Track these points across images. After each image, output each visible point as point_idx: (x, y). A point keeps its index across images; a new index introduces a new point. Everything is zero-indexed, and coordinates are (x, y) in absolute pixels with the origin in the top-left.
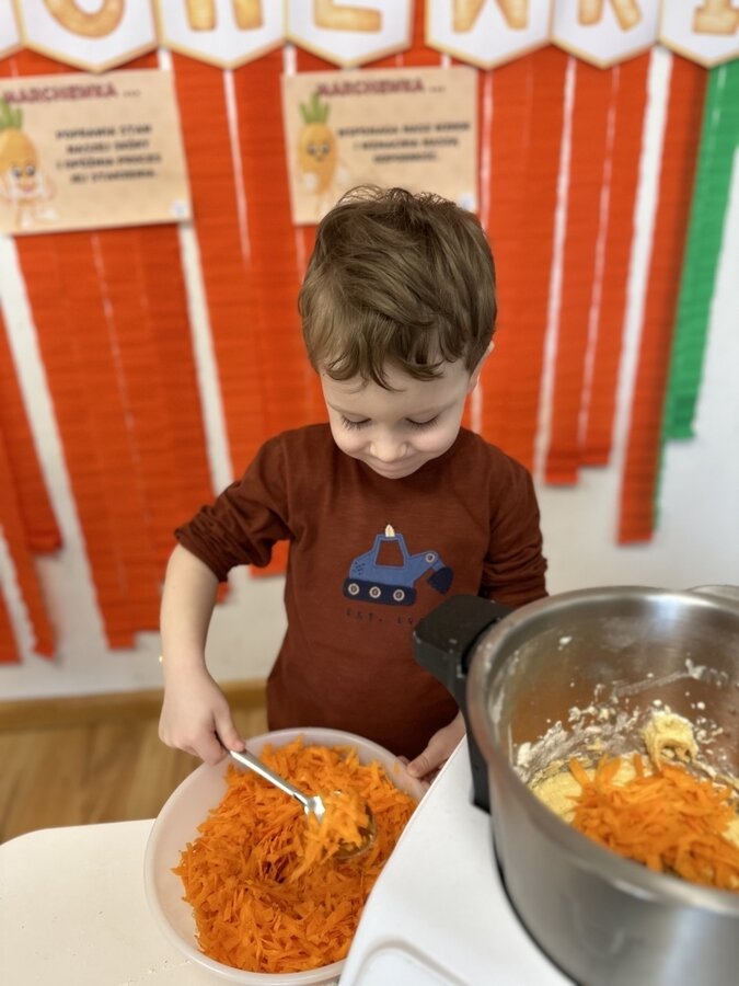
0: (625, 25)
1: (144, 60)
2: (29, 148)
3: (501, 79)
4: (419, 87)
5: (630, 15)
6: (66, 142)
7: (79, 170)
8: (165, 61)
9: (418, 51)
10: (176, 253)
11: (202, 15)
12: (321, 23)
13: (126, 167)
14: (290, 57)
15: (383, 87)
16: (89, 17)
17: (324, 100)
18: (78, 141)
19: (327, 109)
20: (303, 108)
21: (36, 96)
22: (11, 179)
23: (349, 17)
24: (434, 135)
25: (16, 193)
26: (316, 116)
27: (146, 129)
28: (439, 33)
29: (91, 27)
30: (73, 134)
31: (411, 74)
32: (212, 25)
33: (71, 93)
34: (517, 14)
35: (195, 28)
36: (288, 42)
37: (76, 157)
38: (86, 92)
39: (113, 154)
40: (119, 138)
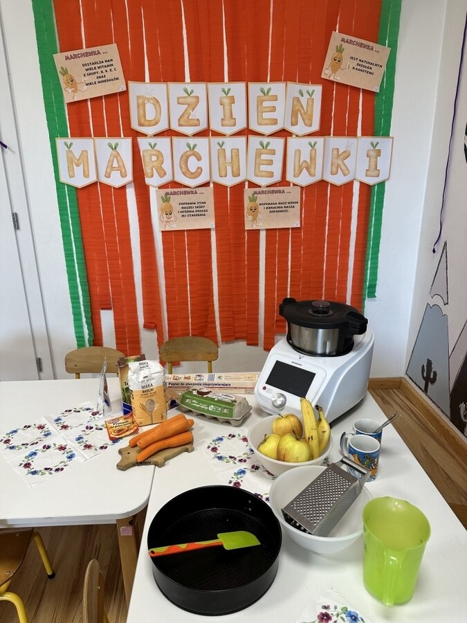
0: (345, 175)
1: (206, 184)
2: (171, 207)
3: (307, 190)
4: (284, 192)
5: (347, 172)
6: (181, 206)
7: (184, 214)
8: (212, 185)
9: (284, 182)
10: (209, 237)
11: (223, 173)
12: (256, 175)
13: (197, 213)
14: (247, 183)
15: (273, 192)
16: (192, 173)
17: (255, 195)
18: (185, 206)
19: (256, 197)
20: (249, 197)
21: (175, 193)
22: (165, 216)
23: (264, 173)
24: (287, 205)
25: (165, 219)
26: (253, 200)
27: (205, 203)
28: (290, 177)
29: (192, 176)
30: (184, 204)
31: (281, 188)
32: (226, 176)
33: (185, 193)
34: (312, 173)
35: (221, 177)
36: (246, 180)
37: (184, 210)
38: (189, 193)
39: (194, 209)
40: (197, 205)
